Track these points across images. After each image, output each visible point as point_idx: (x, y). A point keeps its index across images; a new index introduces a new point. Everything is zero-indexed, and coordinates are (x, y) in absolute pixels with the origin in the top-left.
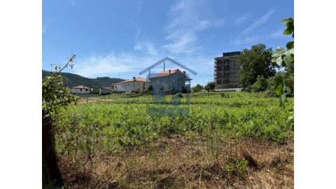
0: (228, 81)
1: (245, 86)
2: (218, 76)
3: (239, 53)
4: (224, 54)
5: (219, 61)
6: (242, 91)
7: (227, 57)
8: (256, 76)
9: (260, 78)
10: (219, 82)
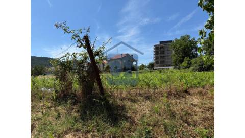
0: (164, 62)
1: (176, 65)
2: (156, 58)
3: (171, 41)
4: (161, 43)
5: (157, 48)
6: (174, 68)
7: (162, 45)
8: (184, 57)
9: (187, 59)
10: (157, 63)
